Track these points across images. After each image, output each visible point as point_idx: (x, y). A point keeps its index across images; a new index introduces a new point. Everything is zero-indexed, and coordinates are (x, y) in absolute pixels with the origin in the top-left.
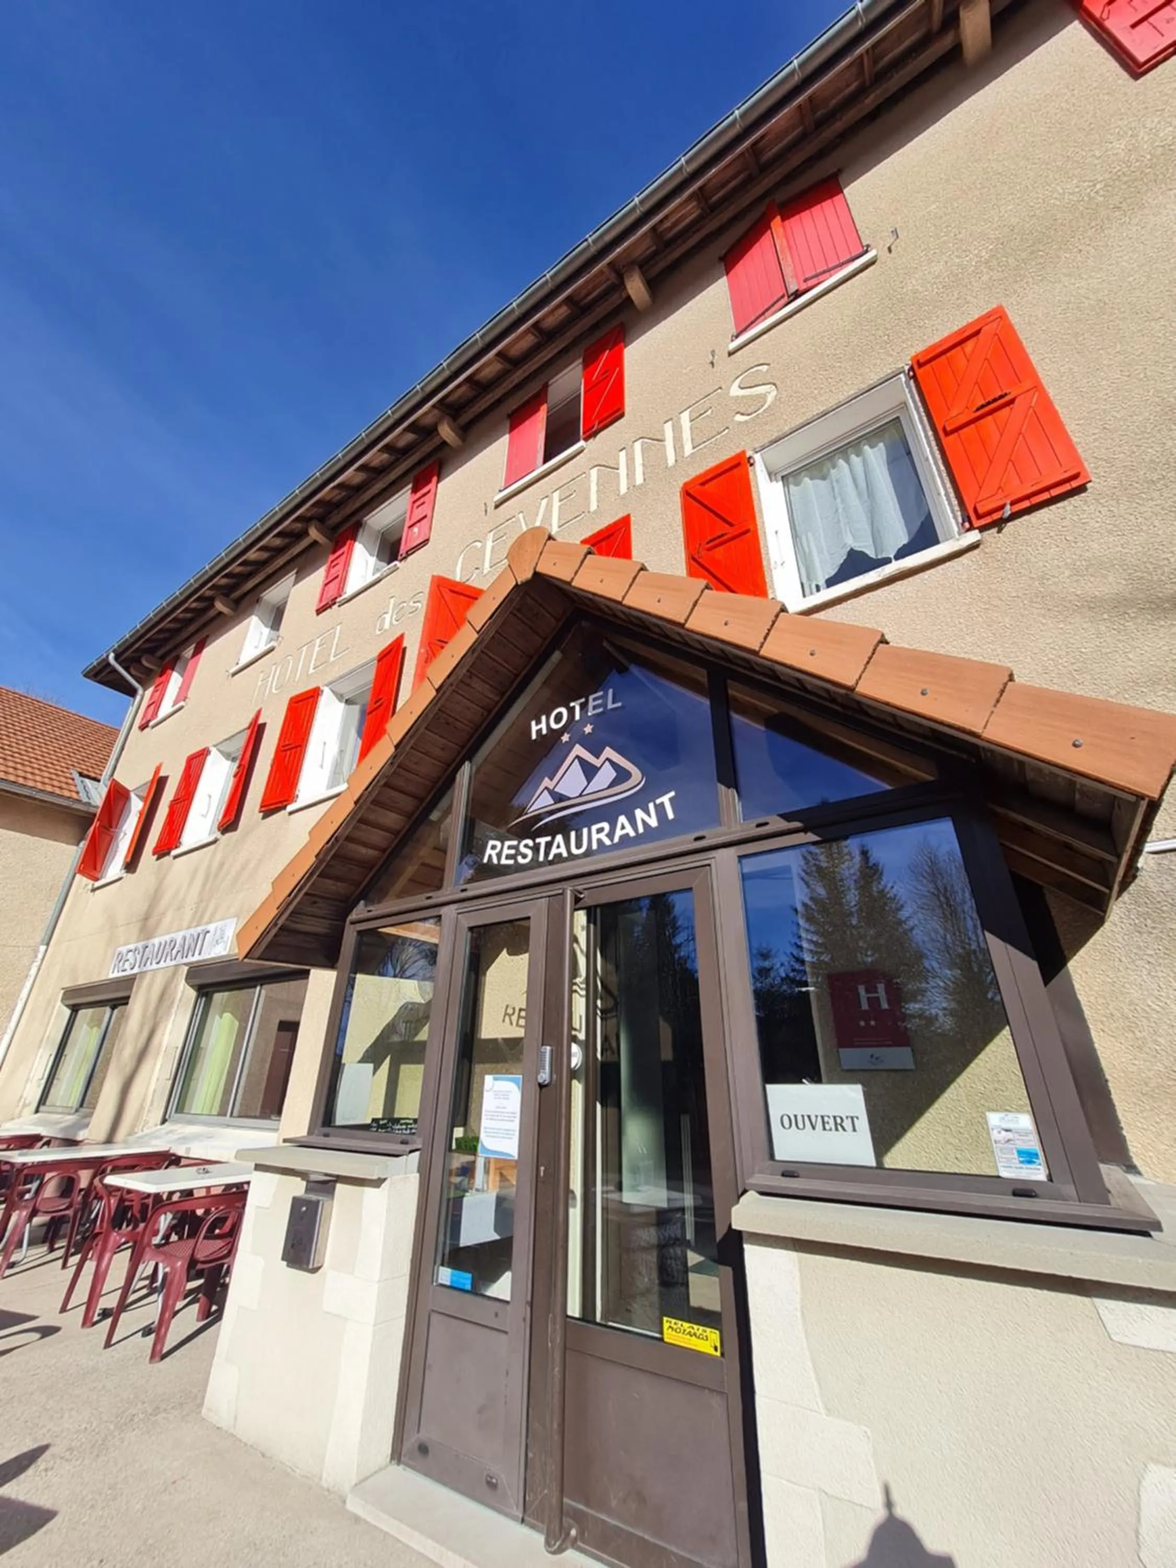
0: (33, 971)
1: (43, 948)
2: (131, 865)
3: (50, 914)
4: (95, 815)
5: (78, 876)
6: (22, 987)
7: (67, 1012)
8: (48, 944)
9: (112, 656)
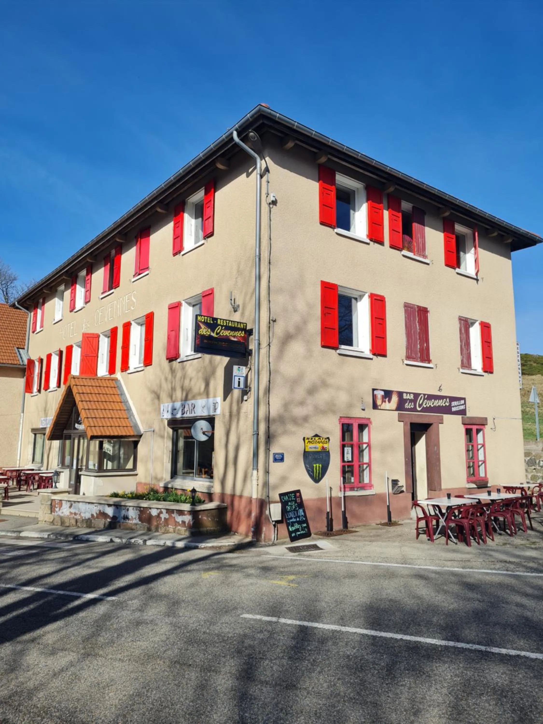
0: (21, 422)
1: (22, 414)
2: (39, 391)
3: (22, 403)
4: (25, 368)
5: (26, 394)
6: (19, 427)
7: (33, 435)
8: (23, 412)
9: (16, 303)
